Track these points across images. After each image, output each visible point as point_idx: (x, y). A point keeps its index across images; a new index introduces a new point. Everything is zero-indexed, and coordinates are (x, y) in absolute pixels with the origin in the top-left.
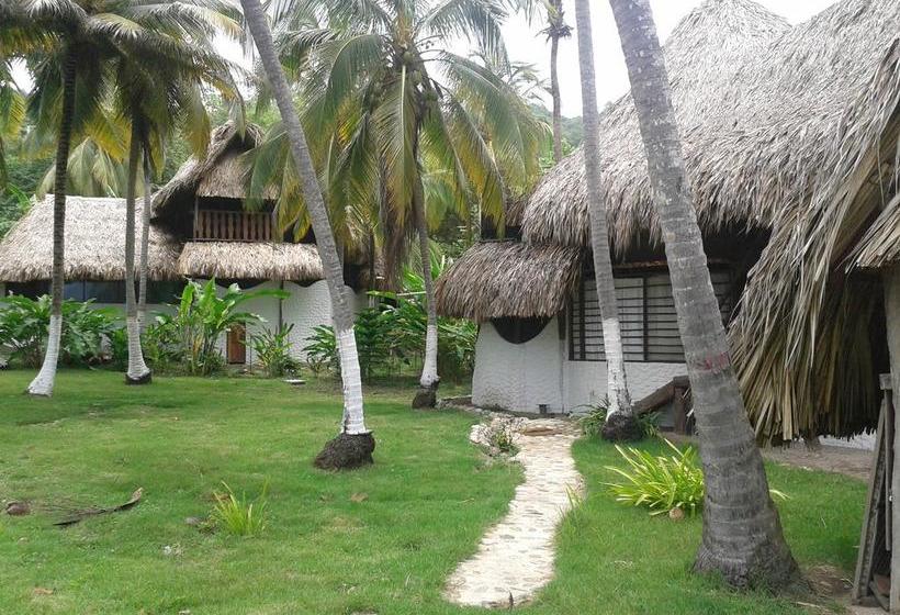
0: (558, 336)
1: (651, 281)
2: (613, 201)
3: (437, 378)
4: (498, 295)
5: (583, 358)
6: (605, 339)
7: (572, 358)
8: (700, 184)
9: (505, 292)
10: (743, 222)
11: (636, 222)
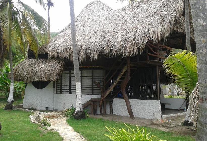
0: (52, 86)
1: (83, 72)
2: (79, 47)
3: (13, 100)
4: (36, 74)
5: (61, 93)
6: (77, 88)
7: (56, 93)
8: (107, 43)
9: (39, 73)
10: (122, 55)
11: (86, 54)
